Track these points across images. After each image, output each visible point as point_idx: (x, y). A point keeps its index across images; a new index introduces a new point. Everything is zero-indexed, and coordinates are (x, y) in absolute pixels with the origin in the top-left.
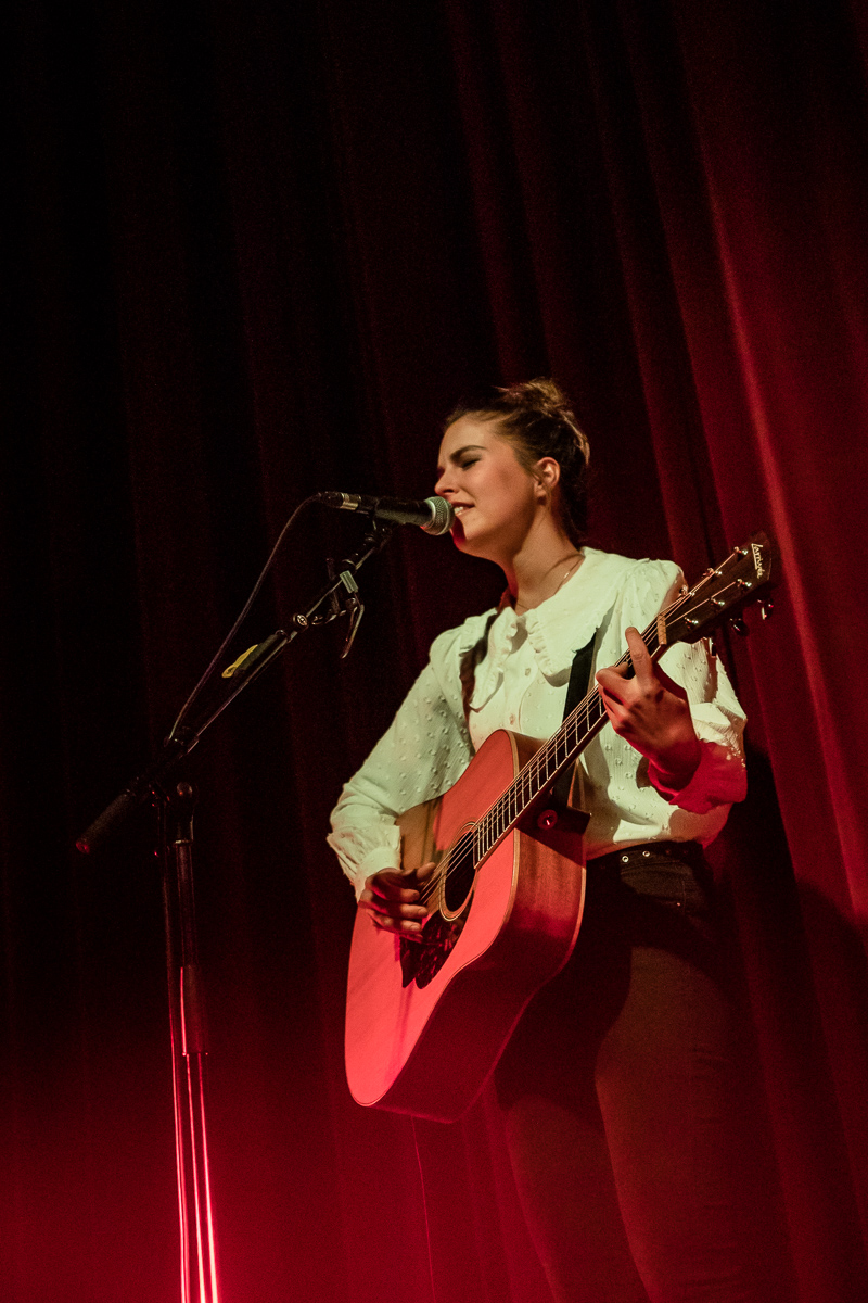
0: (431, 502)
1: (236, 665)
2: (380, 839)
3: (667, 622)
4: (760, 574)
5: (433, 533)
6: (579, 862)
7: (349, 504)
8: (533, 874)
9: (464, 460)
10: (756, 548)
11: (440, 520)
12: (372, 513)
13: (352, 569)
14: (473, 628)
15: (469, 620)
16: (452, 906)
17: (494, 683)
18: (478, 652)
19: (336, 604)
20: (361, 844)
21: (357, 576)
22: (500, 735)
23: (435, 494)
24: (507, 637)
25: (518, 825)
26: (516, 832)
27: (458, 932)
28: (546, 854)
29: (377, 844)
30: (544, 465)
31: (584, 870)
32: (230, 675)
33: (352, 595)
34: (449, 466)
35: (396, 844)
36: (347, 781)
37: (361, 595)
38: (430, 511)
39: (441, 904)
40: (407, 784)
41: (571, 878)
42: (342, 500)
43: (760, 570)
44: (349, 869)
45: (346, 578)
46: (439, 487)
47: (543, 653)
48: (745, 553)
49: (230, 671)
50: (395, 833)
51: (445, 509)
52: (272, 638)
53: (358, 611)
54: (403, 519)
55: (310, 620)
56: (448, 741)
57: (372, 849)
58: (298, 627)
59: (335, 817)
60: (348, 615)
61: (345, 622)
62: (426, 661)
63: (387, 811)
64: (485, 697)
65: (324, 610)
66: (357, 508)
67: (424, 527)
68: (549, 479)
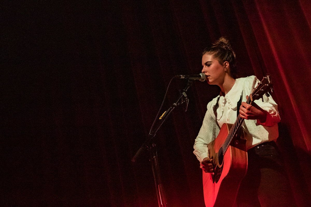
0: (201, 74)
1: (162, 116)
2: (204, 151)
3: (252, 96)
4: (269, 82)
5: (202, 81)
6: (245, 151)
7: (182, 77)
8: (235, 155)
9: (208, 64)
10: (268, 76)
11: (203, 78)
12: (188, 78)
13: (185, 91)
14: (214, 101)
15: (213, 99)
16: (220, 164)
17: (222, 113)
18: (217, 106)
19: (182, 100)
20: (200, 153)
21: (186, 93)
22: (224, 124)
23: (201, 72)
24: (223, 103)
25: (230, 144)
26: (230, 146)
27: (222, 170)
28: (238, 150)
29: (203, 152)
30: (225, 63)
31: (247, 153)
32: (161, 119)
33: (186, 97)
34: (204, 66)
35: (207, 151)
36: (196, 139)
37: (188, 97)
38: (201, 76)
39: (218, 164)
40: (208, 137)
41: (244, 154)
42: (181, 77)
43: (269, 81)
44: (199, 159)
45: (184, 94)
46: (203, 71)
47: (230, 103)
48: (266, 78)
49: (161, 118)
50: (207, 149)
51: (204, 75)
52: (169, 109)
53: (188, 101)
54: (195, 79)
55: (177, 104)
56: (215, 126)
57: (202, 154)
58: (175, 106)
59: (194, 147)
60: (185, 102)
61: (185, 104)
62: (207, 109)
63: (205, 144)
64: (220, 117)
65: (180, 102)
66: (184, 78)
67: (200, 80)
68: (227, 66)
